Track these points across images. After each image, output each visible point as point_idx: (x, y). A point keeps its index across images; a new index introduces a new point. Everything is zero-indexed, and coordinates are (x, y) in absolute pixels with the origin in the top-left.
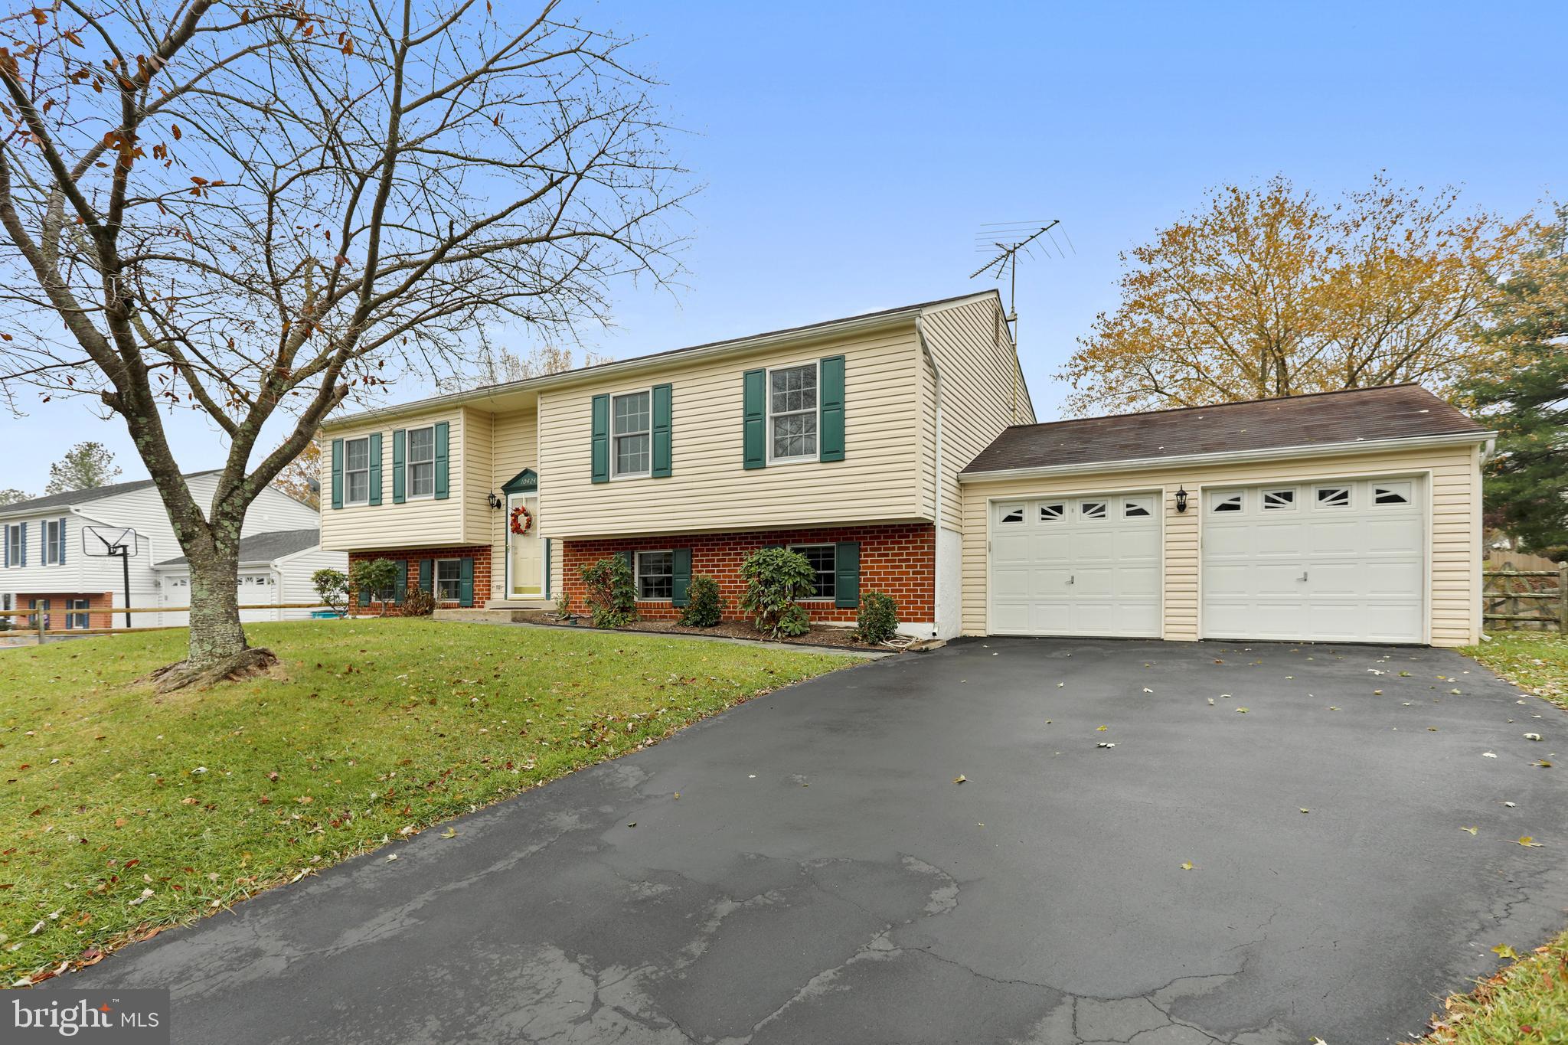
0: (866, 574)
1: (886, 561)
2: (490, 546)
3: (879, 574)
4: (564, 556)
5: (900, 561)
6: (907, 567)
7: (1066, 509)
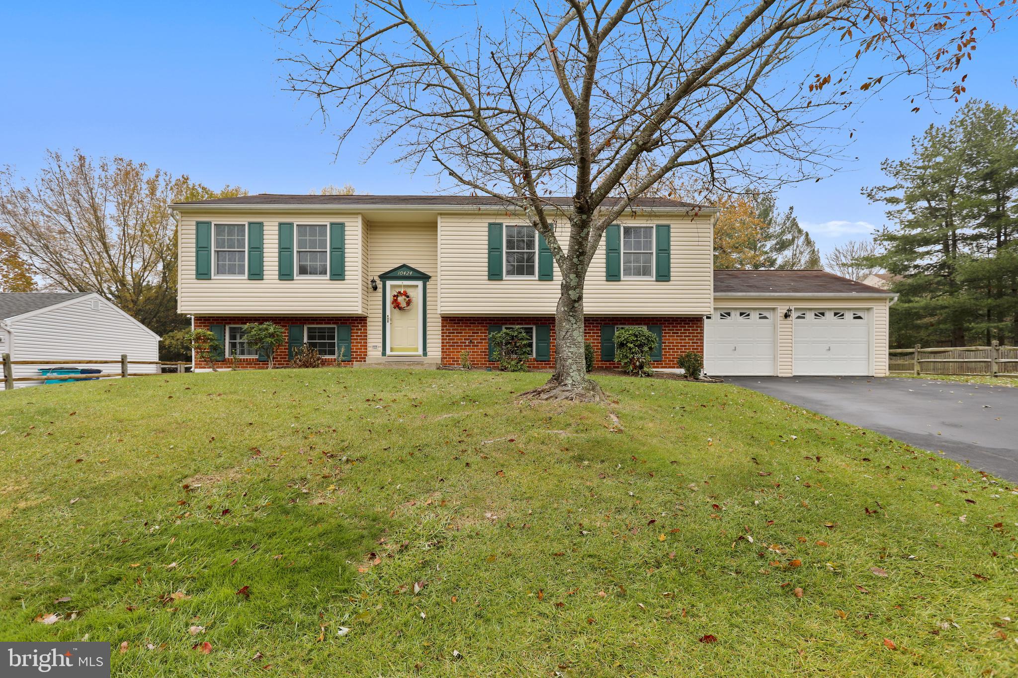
0: (665, 343)
1: (677, 336)
2: (366, 317)
3: (673, 343)
4: (442, 326)
5: (685, 336)
6: (689, 339)
7: (733, 314)
